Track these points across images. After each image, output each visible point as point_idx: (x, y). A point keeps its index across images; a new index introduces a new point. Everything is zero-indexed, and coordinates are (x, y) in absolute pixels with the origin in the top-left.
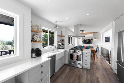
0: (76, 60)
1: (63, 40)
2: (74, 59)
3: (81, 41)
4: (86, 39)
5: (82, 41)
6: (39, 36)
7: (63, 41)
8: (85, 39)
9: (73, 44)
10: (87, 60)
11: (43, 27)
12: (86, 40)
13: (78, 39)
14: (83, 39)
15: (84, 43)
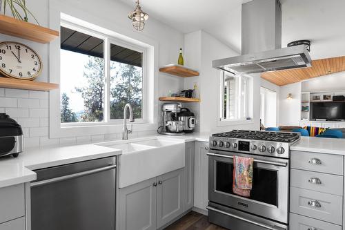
0: (248, 194)
1: (189, 94)
2: (235, 190)
3: (300, 109)
4: (325, 97)
5: (303, 109)
6: (30, 53)
7: (190, 96)
8: (317, 98)
9: (251, 116)
10: (318, 205)
11: (63, 16)
12: (322, 100)
13: (280, 97)
14: (309, 99)
15: (314, 116)
